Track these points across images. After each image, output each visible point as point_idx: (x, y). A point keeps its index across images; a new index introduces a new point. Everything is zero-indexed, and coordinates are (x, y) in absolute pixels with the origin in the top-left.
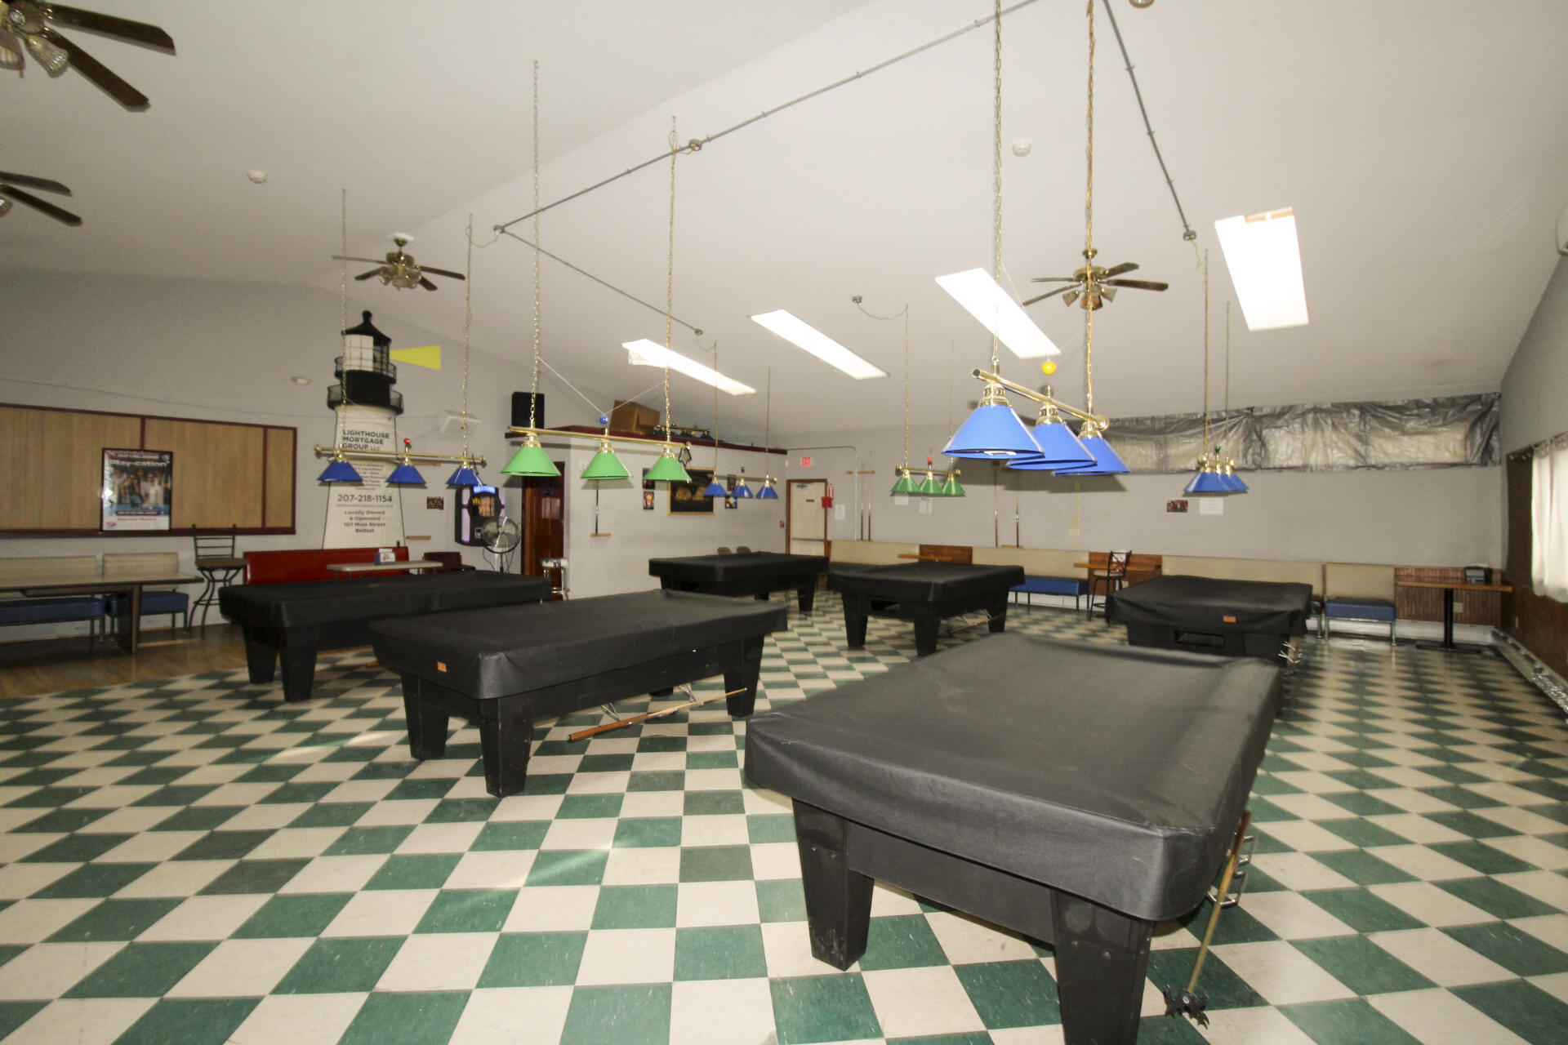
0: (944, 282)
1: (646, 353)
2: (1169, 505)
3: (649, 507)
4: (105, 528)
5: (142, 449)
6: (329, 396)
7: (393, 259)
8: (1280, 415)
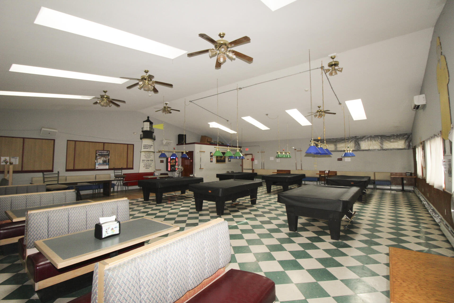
0: (288, 111)
1: (213, 125)
2: (338, 159)
3: (211, 162)
4: (96, 168)
5: (104, 150)
6: (141, 136)
7: (165, 107)
8: (363, 138)
